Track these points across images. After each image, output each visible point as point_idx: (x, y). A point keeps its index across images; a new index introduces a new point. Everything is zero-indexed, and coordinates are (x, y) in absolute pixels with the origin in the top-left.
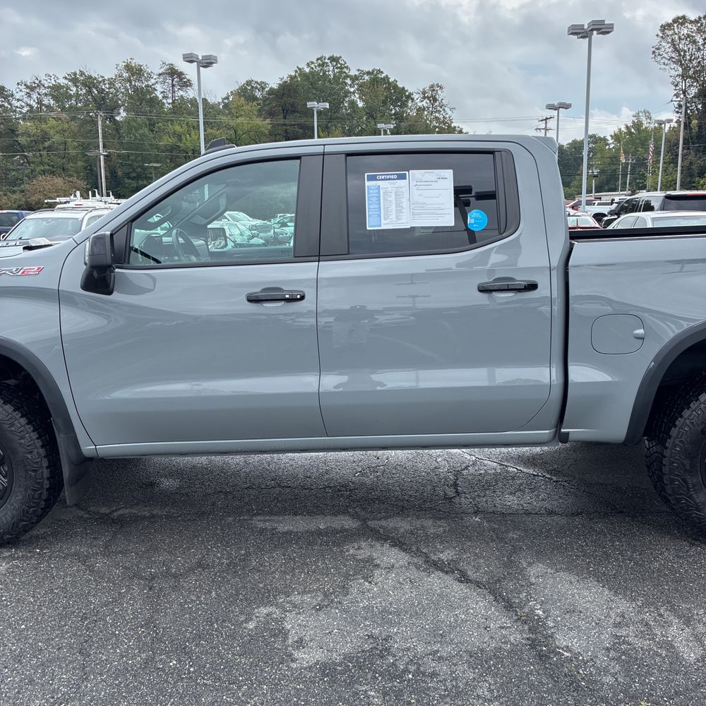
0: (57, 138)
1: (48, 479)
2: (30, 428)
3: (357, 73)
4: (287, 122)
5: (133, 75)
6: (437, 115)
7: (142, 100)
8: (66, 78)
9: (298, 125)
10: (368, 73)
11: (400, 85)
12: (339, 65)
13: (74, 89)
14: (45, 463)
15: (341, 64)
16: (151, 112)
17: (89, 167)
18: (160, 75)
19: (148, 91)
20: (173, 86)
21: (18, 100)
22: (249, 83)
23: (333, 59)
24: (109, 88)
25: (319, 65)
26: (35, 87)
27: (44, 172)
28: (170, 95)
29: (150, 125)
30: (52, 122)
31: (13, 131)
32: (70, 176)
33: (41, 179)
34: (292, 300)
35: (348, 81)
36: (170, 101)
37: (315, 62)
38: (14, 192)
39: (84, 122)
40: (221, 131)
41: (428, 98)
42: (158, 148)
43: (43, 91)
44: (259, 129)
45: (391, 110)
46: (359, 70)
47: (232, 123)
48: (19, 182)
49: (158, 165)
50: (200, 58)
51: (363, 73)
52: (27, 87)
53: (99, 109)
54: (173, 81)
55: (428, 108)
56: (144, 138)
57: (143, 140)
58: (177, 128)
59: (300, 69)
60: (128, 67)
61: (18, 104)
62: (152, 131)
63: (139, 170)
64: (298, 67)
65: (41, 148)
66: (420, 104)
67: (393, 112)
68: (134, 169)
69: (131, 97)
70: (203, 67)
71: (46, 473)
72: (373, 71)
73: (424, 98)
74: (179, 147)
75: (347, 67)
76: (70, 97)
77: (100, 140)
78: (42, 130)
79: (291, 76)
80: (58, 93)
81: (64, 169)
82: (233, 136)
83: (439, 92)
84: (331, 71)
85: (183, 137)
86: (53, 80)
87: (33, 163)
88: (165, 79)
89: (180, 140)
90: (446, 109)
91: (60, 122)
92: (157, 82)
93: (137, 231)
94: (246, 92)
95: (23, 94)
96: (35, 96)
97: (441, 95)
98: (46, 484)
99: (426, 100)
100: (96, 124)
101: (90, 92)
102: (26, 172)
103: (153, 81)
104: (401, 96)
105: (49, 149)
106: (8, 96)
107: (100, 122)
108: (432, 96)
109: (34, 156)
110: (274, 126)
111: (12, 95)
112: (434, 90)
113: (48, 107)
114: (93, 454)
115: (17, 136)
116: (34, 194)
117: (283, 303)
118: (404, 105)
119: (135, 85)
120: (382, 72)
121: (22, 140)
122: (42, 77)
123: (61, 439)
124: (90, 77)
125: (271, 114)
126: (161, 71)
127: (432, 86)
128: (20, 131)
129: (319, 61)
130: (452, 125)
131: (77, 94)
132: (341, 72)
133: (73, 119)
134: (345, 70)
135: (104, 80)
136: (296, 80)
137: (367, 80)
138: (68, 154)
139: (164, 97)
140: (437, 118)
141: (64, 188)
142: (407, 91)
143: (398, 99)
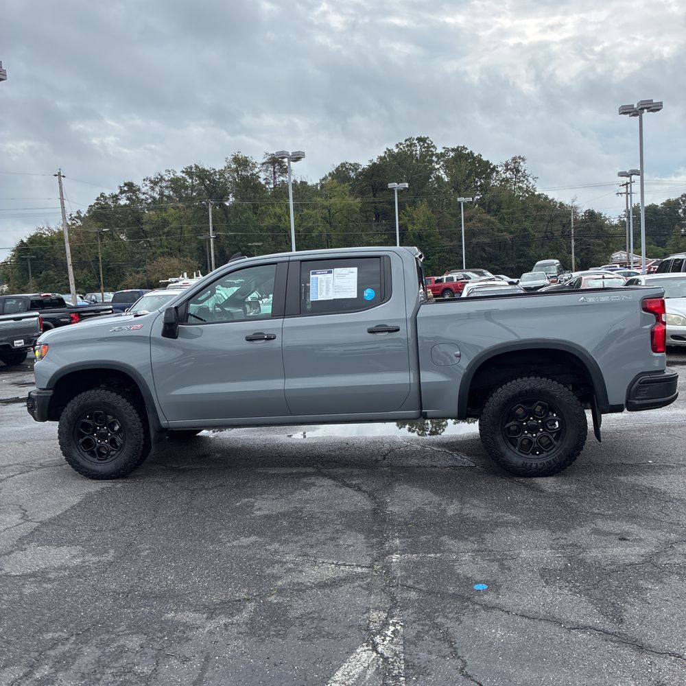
0: (174, 225)
1: (143, 439)
2: (134, 411)
3: (443, 151)
4: (376, 200)
5: (240, 166)
6: (520, 185)
7: (248, 187)
8: (183, 172)
9: (387, 202)
10: (453, 150)
11: (484, 158)
12: (426, 145)
13: (190, 181)
14: (142, 431)
15: (428, 144)
16: (254, 197)
17: (201, 248)
18: (263, 164)
19: (252, 179)
20: (275, 173)
21: (144, 194)
22: (343, 165)
23: (420, 140)
24: (219, 179)
25: (407, 146)
26: (158, 182)
27: (163, 254)
28: (272, 181)
29: (254, 208)
30: (171, 211)
31: (138, 220)
32: (185, 256)
33: (160, 260)
34: (269, 339)
35: (434, 159)
36: (272, 186)
37: (404, 143)
38: (138, 272)
39: (198, 209)
40: (316, 210)
41: (511, 170)
42: (261, 229)
43: (164, 184)
44: (349, 207)
45: (477, 183)
46: (444, 148)
47: (326, 203)
48: (142, 263)
49: (260, 244)
50: (290, 154)
51: (447, 150)
52: (151, 182)
53: (210, 197)
54: (274, 168)
55: (511, 179)
56: (249, 221)
57: (247, 223)
58: (278, 210)
59: (389, 150)
60: (236, 160)
61: (143, 197)
62: (256, 214)
63: (244, 248)
64: (387, 149)
65: (161, 233)
66: (504, 176)
67: (479, 184)
68: (239, 248)
69: (237, 185)
70: (293, 161)
71: (142, 436)
72: (458, 147)
73: (507, 170)
74: (279, 227)
75: (434, 147)
76: (186, 188)
77: (211, 224)
78: (162, 218)
79: (380, 158)
80: (176, 184)
81: (180, 251)
82: (327, 215)
83: (522, 164)
84: (418, 150)
85: (283, 218)
86: (172, 174)
87: (155, 246)
88: (268, 167)
89: (280, 221)
90: (529, 179)
91: (177, 210)
92: (260, 171)
93: (191, 305)
94: (341, 174)
95: (148, 188)
96: (157, 189)
97: (523, 166)
98: (142, 443)
99: (509, 171)
100: (207, 211)
101: (203, 183)
102: (148, 254)
103: (257, 170)
104: (485, 169)
105: (168, 234)
106: (135, 191)
107: (210, 209)
108: (515, 168)
109: (156, 240)
110: (364, 204)
111: (139, 190)
112: (516, 162)
113: (169, 197)
114: (167, 426)
115: (142, 224)
116: (154, 274)
117: (264, 341)
118: (489, 177)
119: (241, 175)
120: (466, 149)
121: (147, 227)
122: (163, 173)
123: (150, 416)
124: (204, 170)
125: (362, 193)
126: (264, 161)
127: (514, 159)
128: (144, 221)
129: (408, 142)
130: (536, 193)
131: (193, 185)
132: (428, 151)
133: (188, 207)
134: (432, 149)
135: (215, 172)
136: (385, 160)
137: (452, 156)
138: (184, 237)
139: (267, 183)
140: (520, 188)
141: (179, 267)
142: (491, 164)
143: (483, 172)
